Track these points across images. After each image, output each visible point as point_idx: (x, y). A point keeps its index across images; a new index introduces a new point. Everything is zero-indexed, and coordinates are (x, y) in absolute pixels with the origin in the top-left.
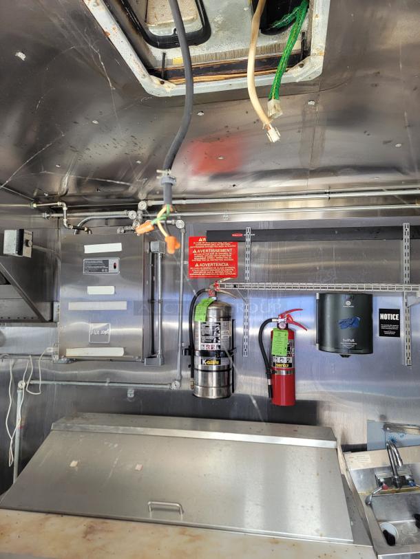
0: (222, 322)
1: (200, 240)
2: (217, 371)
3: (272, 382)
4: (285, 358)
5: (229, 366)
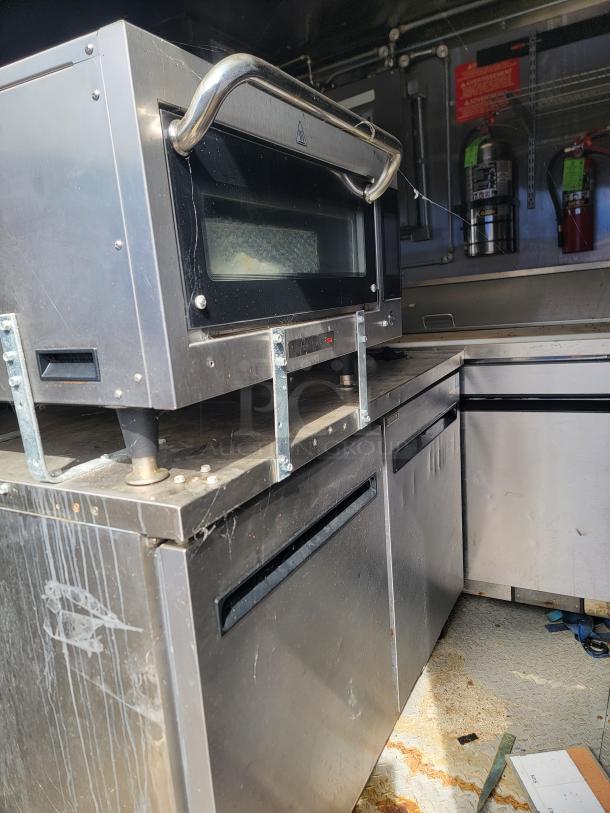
0: (498, 163)
1: (470, 67)
2: (493, 222)
3: (562, 228)
4: (580, 193)
5: (509, 216)
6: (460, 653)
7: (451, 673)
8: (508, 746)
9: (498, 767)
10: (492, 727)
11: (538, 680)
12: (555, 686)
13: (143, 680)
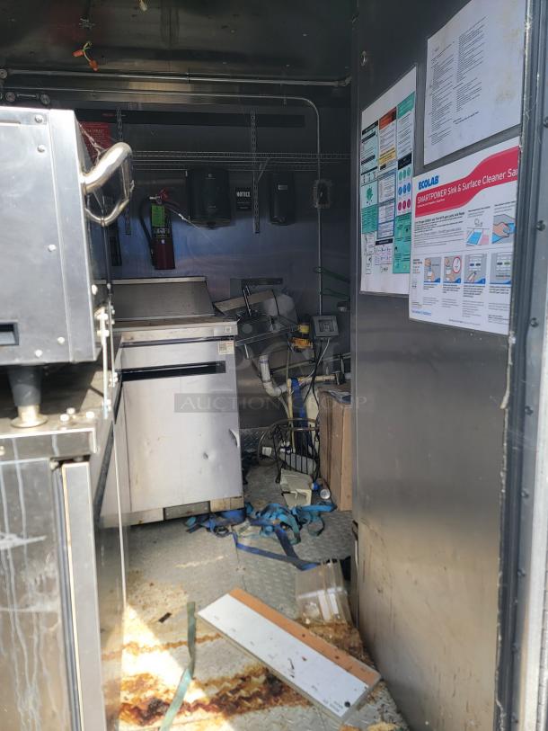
3: (154, 252)
4: (163, 229)
6: (136, 569)
7: (135, 584)
8: (192, 610)
9: (191, 624)
10: (175, 602)
11: (194, 564)
12: (206, 563)
13: (41, 581)
